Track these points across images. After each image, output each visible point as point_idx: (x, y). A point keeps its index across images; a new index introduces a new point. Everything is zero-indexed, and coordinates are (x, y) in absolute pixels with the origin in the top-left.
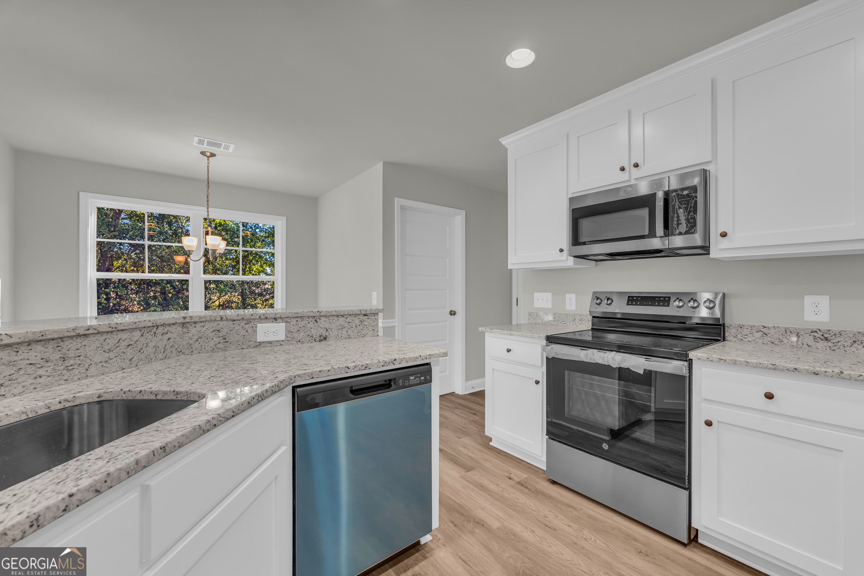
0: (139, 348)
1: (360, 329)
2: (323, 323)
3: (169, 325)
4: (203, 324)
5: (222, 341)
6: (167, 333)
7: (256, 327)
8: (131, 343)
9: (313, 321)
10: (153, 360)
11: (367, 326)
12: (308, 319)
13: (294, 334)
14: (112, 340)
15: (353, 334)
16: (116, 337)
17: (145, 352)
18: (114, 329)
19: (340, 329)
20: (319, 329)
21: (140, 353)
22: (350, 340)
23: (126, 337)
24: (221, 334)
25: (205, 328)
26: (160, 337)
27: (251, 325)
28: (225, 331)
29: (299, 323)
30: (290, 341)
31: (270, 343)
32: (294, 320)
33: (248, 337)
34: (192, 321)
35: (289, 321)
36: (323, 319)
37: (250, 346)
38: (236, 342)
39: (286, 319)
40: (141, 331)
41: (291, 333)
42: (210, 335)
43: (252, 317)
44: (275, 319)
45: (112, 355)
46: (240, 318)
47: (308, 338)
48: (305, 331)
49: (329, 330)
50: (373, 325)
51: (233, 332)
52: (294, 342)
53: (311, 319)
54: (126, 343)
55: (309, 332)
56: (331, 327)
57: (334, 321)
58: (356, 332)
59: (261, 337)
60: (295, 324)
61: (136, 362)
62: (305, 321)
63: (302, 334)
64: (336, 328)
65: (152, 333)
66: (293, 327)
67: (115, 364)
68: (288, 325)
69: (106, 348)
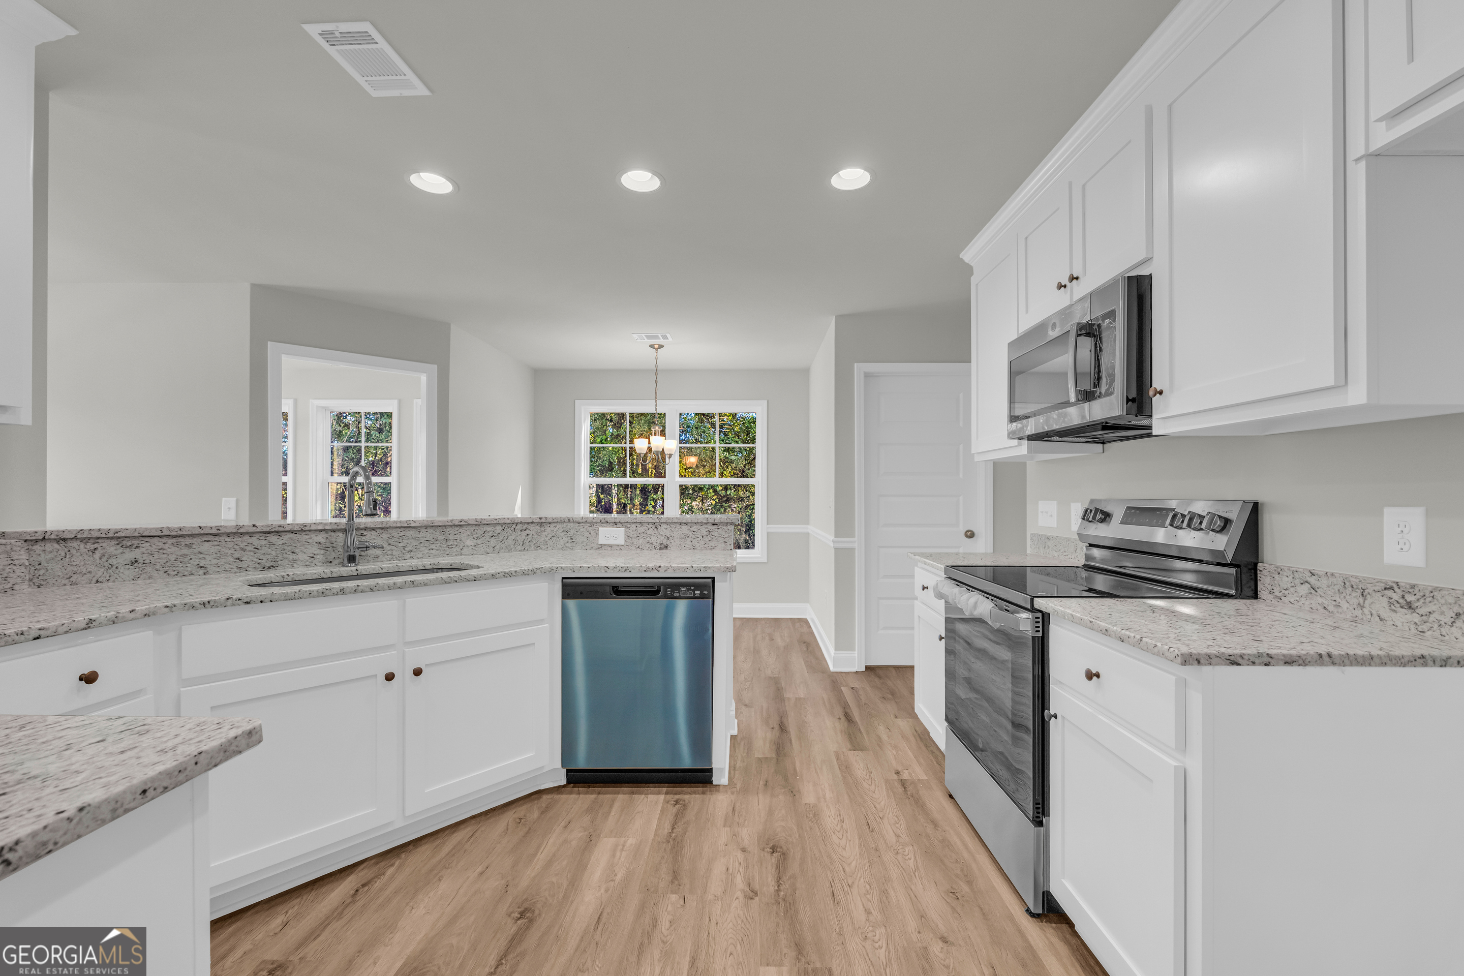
0: (501, 539)
1: (707, 540)
2: (664, 530)
3: (528, 523)
4: (555, 525)
5: (570, 541)
6: (525, 530)
7: (598, 530)
8: (494, 535)
9: (653, 528)
10: (512, 550)
11: (716, 537)
12: (648, 525)
13: (633, 539)
14: (480, 531)
15: (699, 544)
16: (482, 529)
17: (506, 543)
18: (479, 523)
19: (683, 538)
20: (659, 537)
21: (501, 543)
22: (695, 551)
23: (490, 530)
24: (569, 535)
25: (557, 528)
26: (519, 533)
27: (594, 527)
28: (572, 532)
29: (639, 529)
30: (630, 547)
31: (611, 546)
32: (634, 526)
33: (591, 539)
34: (547, 521)
35: (629, 526)
36: (664, 526)
37: (592, 548)
38: (580, 543)
39: (625, 524)
40: (502, 526)
41: (630, 539)
42: (561, 534)
43: (594, 521)
44: (616, 523)
45: (479, 542)
46: (584, 520)
47: (648, 545)
48: (644, 537)
49: (671, 538)
50: (724, 537)
51: (578, 533)
52: (633, 548)
53: (651, 526)
54: (490, 534)
55: (648, 539)
56: (672, 535)
57: (677, 530)
58: (703, 543)
59: (602, 541)
60: (634, 530)
61: (498, 550)
62: (645, 527)
63: (641, 540)
64: (679, 537)
65: (512, 529)
66: (633, 533)
67: (482, 548)
68: (628, 530)
69: (475, 536)
